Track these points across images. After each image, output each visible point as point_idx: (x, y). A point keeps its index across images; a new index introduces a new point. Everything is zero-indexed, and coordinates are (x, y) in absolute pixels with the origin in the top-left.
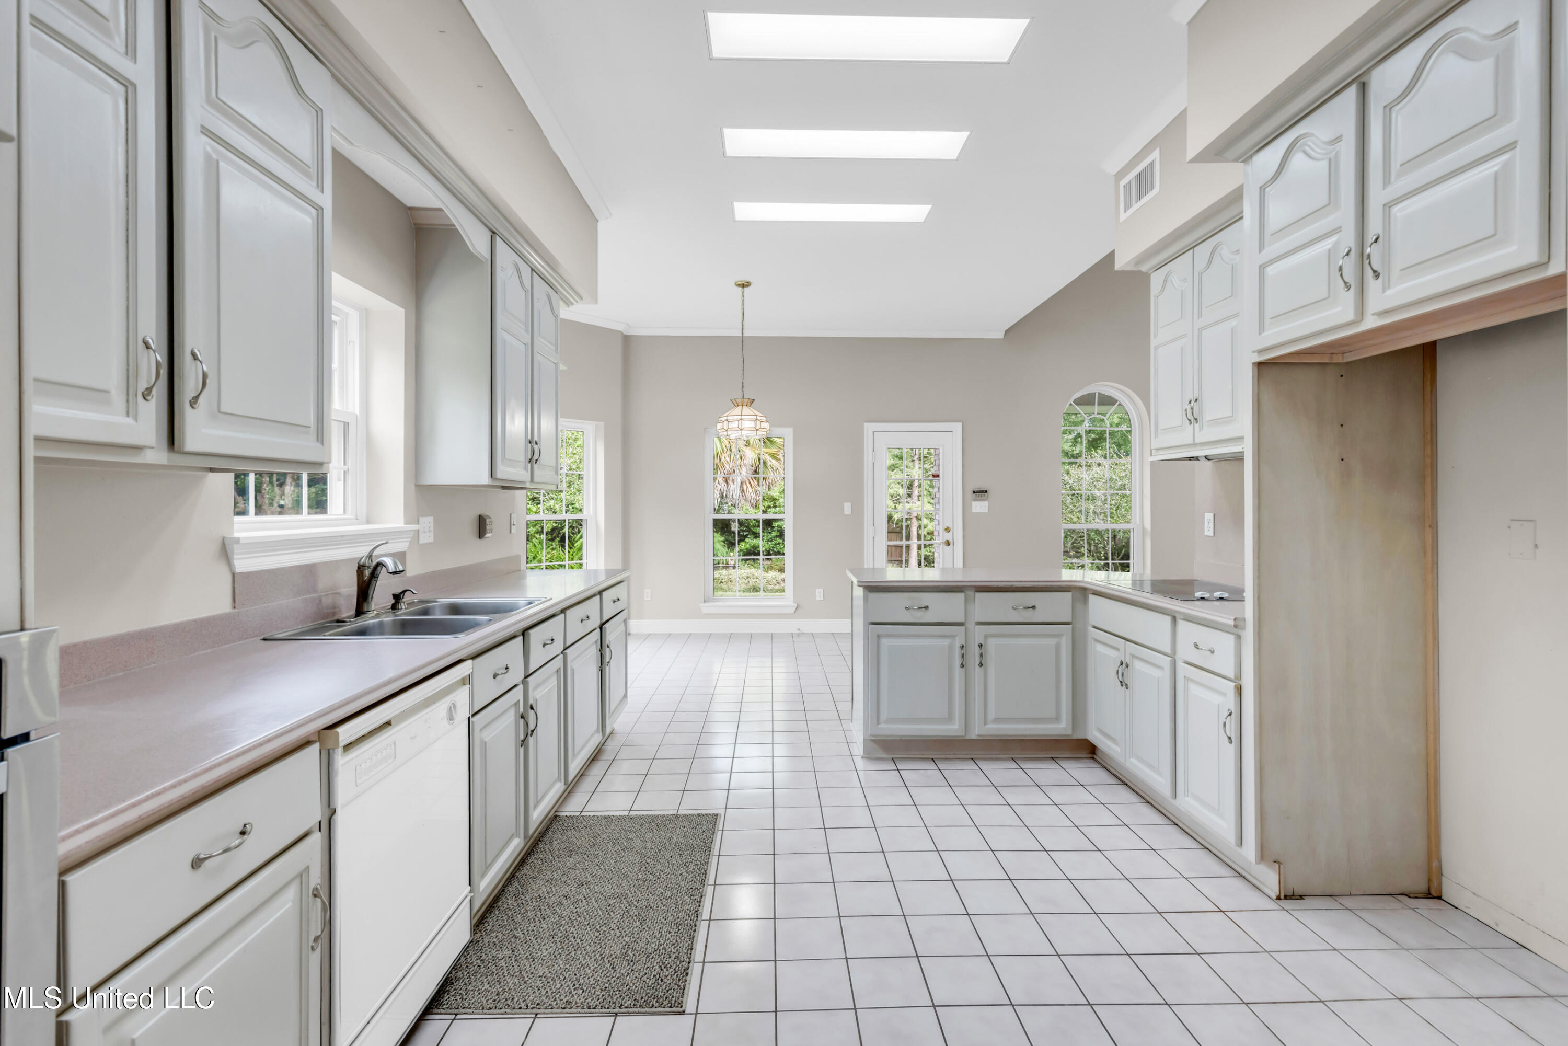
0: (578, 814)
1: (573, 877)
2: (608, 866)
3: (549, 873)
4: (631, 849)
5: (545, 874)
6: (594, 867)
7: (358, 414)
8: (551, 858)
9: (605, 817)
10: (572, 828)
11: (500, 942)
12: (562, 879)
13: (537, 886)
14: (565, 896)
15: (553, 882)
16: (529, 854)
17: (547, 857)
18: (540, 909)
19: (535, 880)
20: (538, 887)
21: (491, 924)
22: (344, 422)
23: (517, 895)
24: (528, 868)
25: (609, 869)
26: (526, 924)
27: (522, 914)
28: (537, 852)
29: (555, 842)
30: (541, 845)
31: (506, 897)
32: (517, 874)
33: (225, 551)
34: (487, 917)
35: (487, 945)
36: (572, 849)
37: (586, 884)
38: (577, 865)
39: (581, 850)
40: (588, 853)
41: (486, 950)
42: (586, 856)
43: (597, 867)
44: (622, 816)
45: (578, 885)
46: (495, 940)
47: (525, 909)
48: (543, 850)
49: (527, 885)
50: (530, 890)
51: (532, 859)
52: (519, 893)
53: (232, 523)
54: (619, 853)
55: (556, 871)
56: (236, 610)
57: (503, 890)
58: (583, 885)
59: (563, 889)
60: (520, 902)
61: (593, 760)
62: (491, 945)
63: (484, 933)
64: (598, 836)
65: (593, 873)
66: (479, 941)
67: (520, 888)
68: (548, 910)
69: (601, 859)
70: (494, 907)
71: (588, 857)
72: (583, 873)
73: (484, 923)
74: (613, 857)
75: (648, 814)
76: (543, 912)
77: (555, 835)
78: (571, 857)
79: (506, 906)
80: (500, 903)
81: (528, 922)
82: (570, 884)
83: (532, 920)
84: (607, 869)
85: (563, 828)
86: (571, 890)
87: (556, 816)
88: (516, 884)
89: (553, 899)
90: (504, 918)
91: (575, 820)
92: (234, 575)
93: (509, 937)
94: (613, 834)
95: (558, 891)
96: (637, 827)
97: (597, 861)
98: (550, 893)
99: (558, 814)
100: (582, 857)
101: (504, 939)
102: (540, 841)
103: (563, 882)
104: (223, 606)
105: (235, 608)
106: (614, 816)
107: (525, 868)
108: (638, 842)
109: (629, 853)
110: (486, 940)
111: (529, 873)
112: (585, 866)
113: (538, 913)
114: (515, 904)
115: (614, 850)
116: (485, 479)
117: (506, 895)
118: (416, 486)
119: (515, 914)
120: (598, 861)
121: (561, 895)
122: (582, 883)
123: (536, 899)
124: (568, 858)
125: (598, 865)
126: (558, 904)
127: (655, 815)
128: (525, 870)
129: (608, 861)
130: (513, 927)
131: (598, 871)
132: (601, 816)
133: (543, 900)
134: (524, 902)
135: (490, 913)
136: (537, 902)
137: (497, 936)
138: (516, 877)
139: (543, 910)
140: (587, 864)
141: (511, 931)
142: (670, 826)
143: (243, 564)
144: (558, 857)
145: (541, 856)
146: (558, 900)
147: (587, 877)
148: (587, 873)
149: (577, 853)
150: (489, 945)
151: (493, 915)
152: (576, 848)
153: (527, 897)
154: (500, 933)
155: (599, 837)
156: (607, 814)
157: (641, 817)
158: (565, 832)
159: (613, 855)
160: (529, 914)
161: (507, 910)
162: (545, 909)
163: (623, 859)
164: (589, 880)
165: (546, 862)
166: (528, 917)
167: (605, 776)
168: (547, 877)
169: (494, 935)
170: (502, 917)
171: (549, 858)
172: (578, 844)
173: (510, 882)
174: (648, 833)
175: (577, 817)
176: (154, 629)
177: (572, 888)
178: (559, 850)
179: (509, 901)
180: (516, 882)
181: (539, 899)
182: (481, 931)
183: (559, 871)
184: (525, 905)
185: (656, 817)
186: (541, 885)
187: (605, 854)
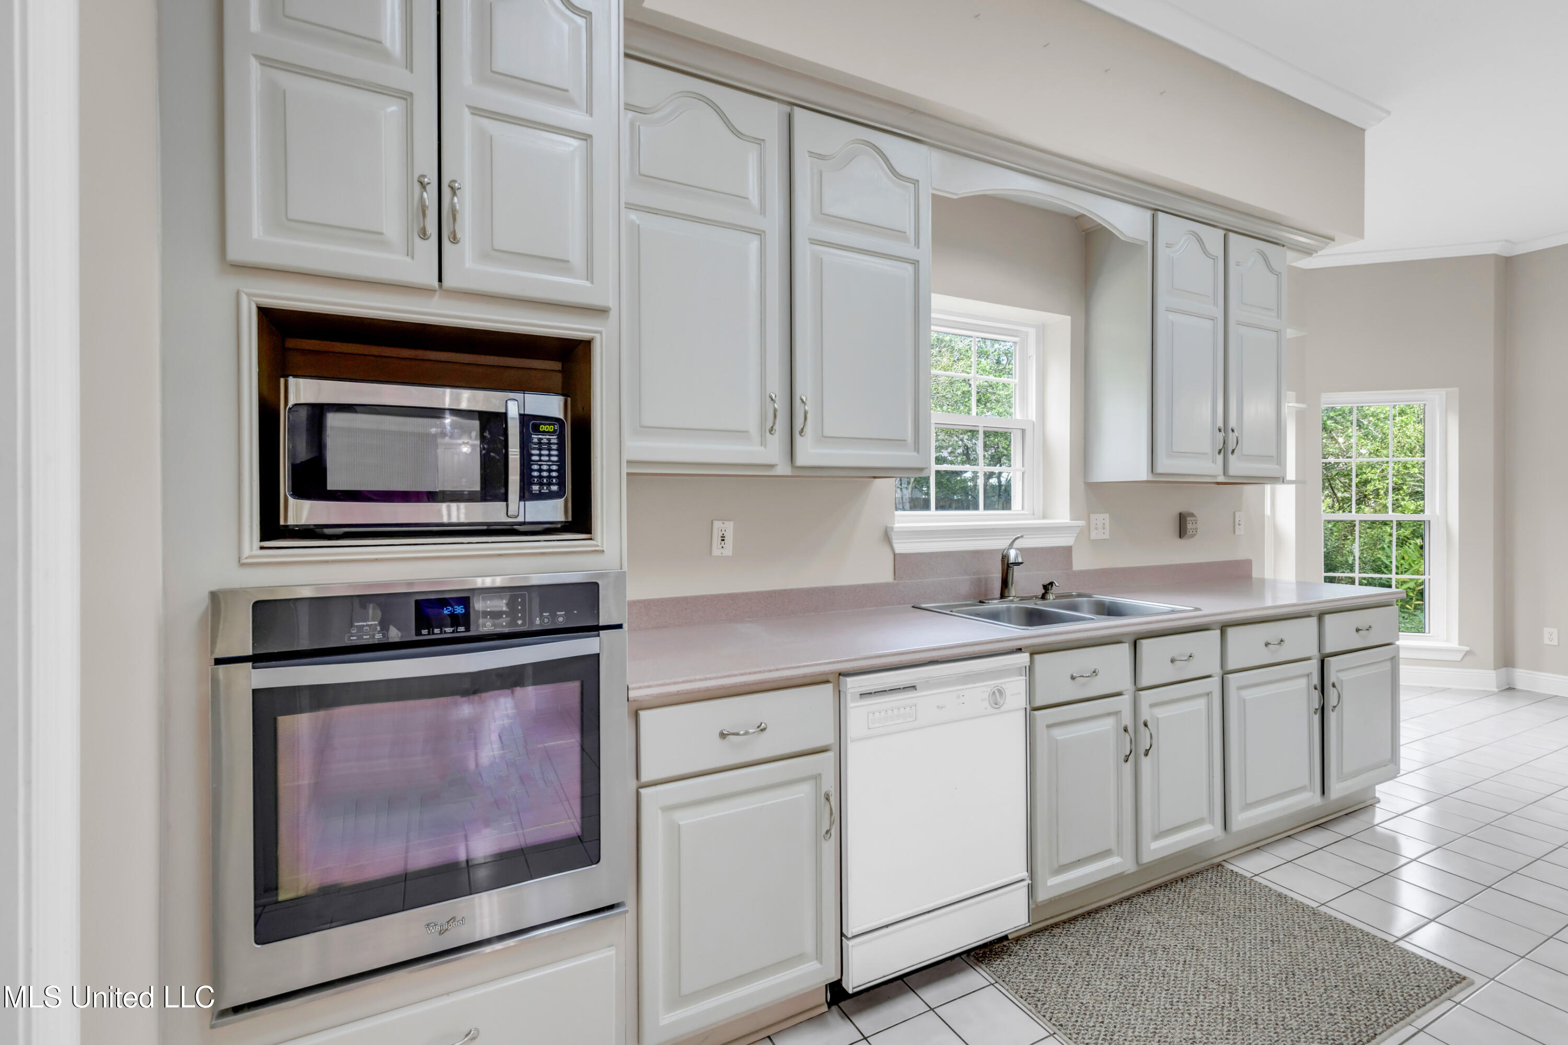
0: (1249, 875)
1: (1189, 935)
2: (1238, 947)
3: (1167, 916)
4: (1285, 946)
5: (1161, 914)
6: (1222, 939)
7: (1034, 420)
8: (1180, 903)
9: (1280, 895)
10: (1228, 886)
11: (1072, 948)
12: (1175, 930)
13: (1144, 921)
14: (1164, 948)
15: (1162, 927)
16: (1161, 887)
17: (1177, 900)
18: (1130, 944)
19: (1147, 914)
20: (1145, 923)
21: (1077, 928)
22: (1022, 429)
23: (1118, 918)
24: (1150, 899)
25: (1237, 951)
26: (1106, 949)
27: (1110, 938)
28: (1170, 889)
29: (1198, 890)
30: (1180, 885)
31: (1107, 914)
32: (1134, 899)
33: (887, 537)
34: (1077, 920)
35: (1060, 943)
36: (1211, 906)
37: (1197, 950)
38: (1203, 926)
39: (1220, 914)
40: (1225, 921)
41: (1055, 948)
42: (1220, 923)
43: (1224, 941)
44: (1303, 904)
45: (1188, 946)
46: (1069, 944)
47: (1116, 935)
48: (1177, 890)
49: (1135, 914)
50: (1134, 921)
51: (1160, 894)
52: (1122, 917)
53: (894, 516)
54: (1264, 942)
55: (1175, 918)
56: (896, 581)
57: (1110, 906)
58: (1193, 949)
59: (1168, 939)
60: (1116, 925)
61: (1318, 826)
62: (1063, 946)
63: (1065, 932)
64: (1252, 910)
65: (1215, 944)
66: (1055, 936)
67: (1126, 913)
68: (1137, 949)
69: (1237, 935)
70: (1090, 915)
71: (1223, 924)
72: (1202, 937)
73: (1071, 924)
74: (1253, 941)
75: (1343, 919)
76: (1131, 949)
77: (1204, 883)
78: (1202, 914)
79: (1101, 921)
80: (1098, 916)
81: (1110, 949)
82: (1180, 939)
83: (1115, 949)
84: (1234, 950)
85: (1218, 881)
86: (1176, 946)
87: (1219, 865)
88: (1126, 907)
89: (1151, 943)
90: (1091, 931)
91: (1239, 879)
92: (895, 555)
93: (1082, 950)
94: (1274, 918)
95: (1162, 938)
96: (1315, 927)
97: (1230, 934)
98: (1152, 936)
99: (1224, 863)
100: (1214, 921)
101: (1077, 948)
102: (1182, 881)
103: (1174, 933)
104: (886, 576)
105: (895, 579)
106: (1292, 899)
107: (1146, 897)
108: (1301, 945)
109: (1278, 949)
110: (1061, 939)
111: (1146, 905)
112: (1211, 932)
113: (1126, 946)
114: (1111, 925)
115: (1261, 935)
116: (1143, 474)
117: (1109, 912)
118: (1085, 483)
119: (1103, 934)
120: (1232, 936)
121: (1161, 944)
122: (1193, 946)
123: (1133, 933)
124: (1198, 914)
125: (1227, 939)
126: (1151, 951)
127: (1354, 927)
128: (1145, 901)
129: (1244, 942)
130: (1093, 943)
131: (1223, 945)
132: (1276, 891)
133: (1139, 938)
134: (1120, 928)
135: (1083, 918)
136: (1132, 935)
137: (1073, 942)
138: (1130, 901)
139: (1132, 946)
140: (1214, 931)
141: (1089, 946)
142: (1368, 950)
143: (901, 547)
144: (1188, 907)
145: (1171, 896)
146: (1155, 947)
147: (1203, 944)
148: (1208, 939)
149: (1213, 914)
150: (1061, 945)
151: (1084, 922)
152: (1216, 909)
153: (1127, 925)
154: (1077, 941)
155: (1253, 912)
156: (1285, 892)
157: (1330, 919)
158: (1218, 885)
159: (1255, 940)
160: (1116, 942)
161: (1099, 925)
162: (1134, 947)
163: (1264, 951)
164: (1204, 948)
165: (1172, 904)
166: (1114, 944)
167: (1320, 850)
168: (1161, 919)
169: (1072, 939)
170: (1090, 929)
171: (1178, 902)
172: (1221, 906)
173: (1122, 902)
174: (1326, 942)
175: (1243, 878)
176: (835, 587)
177: (1178, 945)
178: (1195, 900)
179: (1107, 918)
180: (1127, 906)
181: (1136, 935)
182: (1064, 928)
183: (1179, 920)
184: (1119, 931)
185: (1355, 929)
186: (1149, 922)
187: (1245, 933)
